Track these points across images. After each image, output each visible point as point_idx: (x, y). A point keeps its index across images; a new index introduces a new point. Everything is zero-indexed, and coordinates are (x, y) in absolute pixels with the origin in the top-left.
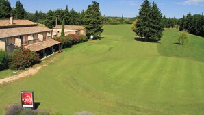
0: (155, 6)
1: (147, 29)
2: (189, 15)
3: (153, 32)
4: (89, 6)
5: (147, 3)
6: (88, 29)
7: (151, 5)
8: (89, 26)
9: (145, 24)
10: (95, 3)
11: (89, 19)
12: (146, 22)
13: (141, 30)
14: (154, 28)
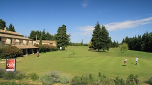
0: (104, 28)
1: (99, 43)
2: (127, 38)
3: (103, 45)
4: (59, 28)
5: (98, 26)
6: (58, 43)
7: (101, 27)
8: (59, 41)
9: (97, 40)
10: (63, 25)
11: (59, 36)
12: (98, 38)
13: (95, 43)
14: (103, 42)
